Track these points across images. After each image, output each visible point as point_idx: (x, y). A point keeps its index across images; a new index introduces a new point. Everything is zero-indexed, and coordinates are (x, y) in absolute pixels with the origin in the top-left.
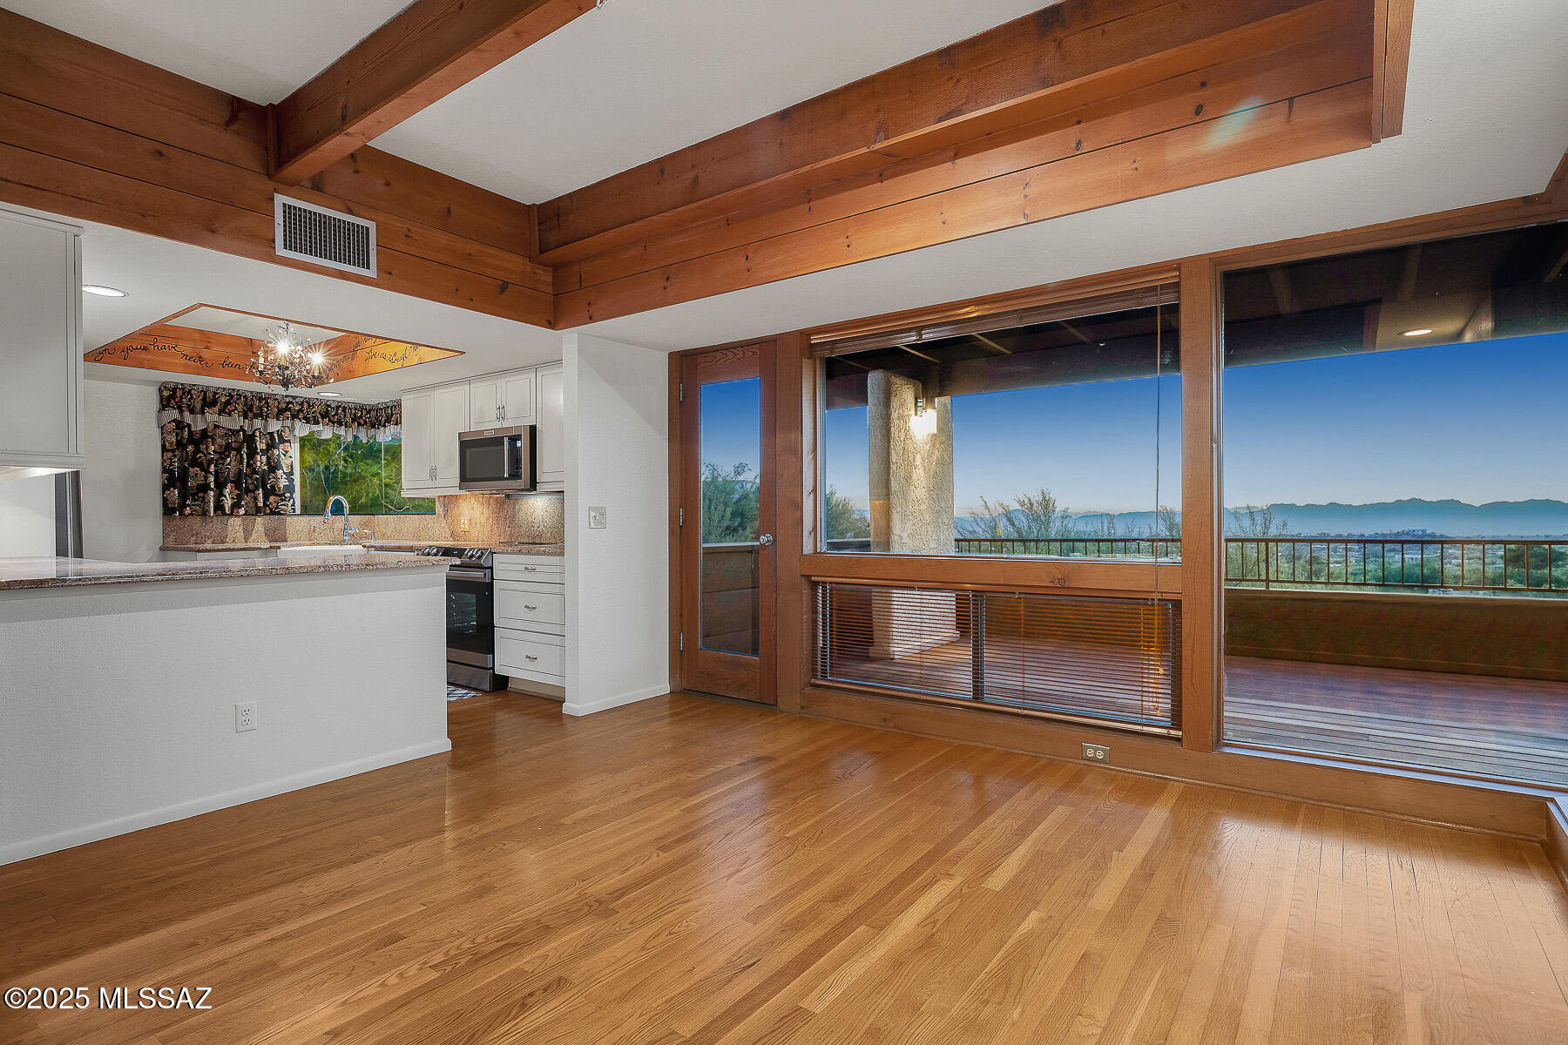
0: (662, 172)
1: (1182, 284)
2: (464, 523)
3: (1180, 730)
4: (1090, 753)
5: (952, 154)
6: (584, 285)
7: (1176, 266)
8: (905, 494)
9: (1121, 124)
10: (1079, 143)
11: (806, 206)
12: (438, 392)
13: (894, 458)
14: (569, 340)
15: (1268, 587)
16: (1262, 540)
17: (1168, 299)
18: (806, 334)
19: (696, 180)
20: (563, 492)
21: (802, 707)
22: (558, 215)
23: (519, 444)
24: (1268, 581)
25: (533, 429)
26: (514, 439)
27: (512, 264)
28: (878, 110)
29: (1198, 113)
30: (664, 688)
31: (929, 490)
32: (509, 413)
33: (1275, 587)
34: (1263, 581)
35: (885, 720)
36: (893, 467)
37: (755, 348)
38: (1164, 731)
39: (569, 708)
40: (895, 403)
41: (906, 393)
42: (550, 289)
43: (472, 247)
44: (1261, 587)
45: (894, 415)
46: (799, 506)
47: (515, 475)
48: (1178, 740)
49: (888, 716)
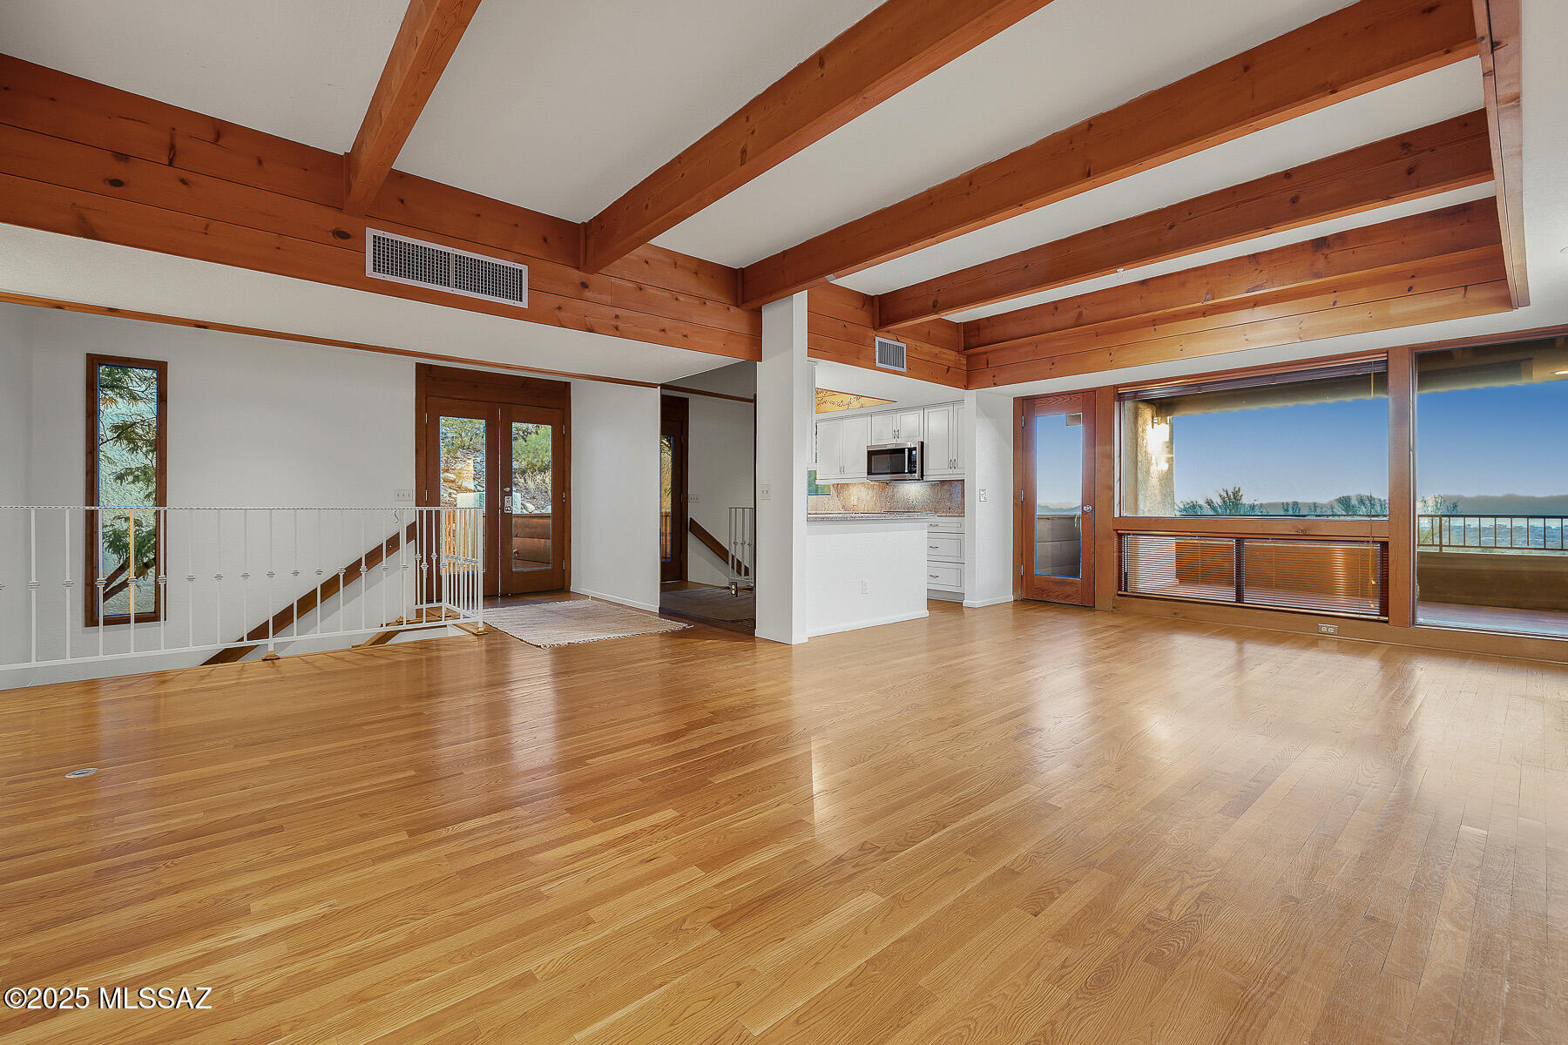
0: (1056, 309)
1: (1390, 361)
2: (853, 500)
3: (1387, 616)
4: (1324, 629)
5: (1252, 304)
6: (990, 366)
7: (1387, 351)
8: (1146, 482)
9: (1362, 293)
10: (1335, 302)
11: (1153, 328)
12: (845, 421)
13: (1140, 458)
14: (971, 396)
15: (1441, 549)
16: (1437, 516)
17: (1380, 369)
18: (1116, 387)
19: (1081, 313)
20: (964, 480)
21: (1114, 607)
22: (979, 329)
23: (914, 452)
24: (1441, 546)
25: (922, 443)
26: (910, 450)
27: (950, 356)
28: (1208, 283)
29: (1409, 291)
30: (1011, 598)
31: (1160, 480)
32: (902, 434)
33: (1445, 550)
34: (1437, 545)
35: (1175, 614)
36: (1139, 464)
37: (1080, 396)
38: (1376, 617)
39: (966, 603)
40: (1140, 421)
41: (1147, 413)
42: (965, 368)
43: (937, 350)
44: (1436, 550)
45: (1140, 430)
46: (1112, 489)
47: (911, 472)
48: (1386, 622)
49: (1177, 611)
